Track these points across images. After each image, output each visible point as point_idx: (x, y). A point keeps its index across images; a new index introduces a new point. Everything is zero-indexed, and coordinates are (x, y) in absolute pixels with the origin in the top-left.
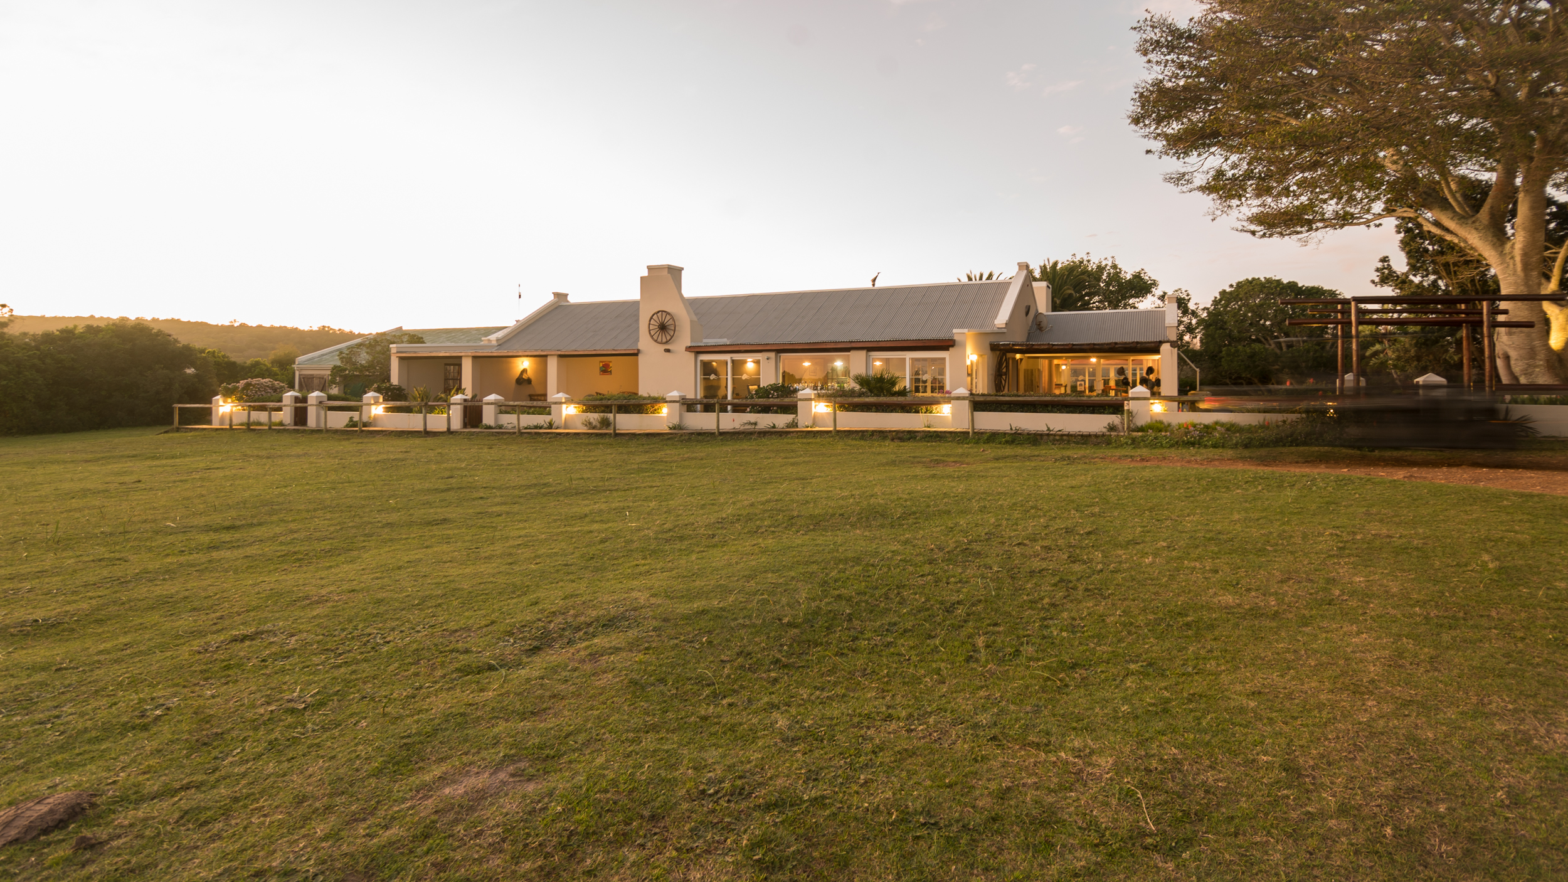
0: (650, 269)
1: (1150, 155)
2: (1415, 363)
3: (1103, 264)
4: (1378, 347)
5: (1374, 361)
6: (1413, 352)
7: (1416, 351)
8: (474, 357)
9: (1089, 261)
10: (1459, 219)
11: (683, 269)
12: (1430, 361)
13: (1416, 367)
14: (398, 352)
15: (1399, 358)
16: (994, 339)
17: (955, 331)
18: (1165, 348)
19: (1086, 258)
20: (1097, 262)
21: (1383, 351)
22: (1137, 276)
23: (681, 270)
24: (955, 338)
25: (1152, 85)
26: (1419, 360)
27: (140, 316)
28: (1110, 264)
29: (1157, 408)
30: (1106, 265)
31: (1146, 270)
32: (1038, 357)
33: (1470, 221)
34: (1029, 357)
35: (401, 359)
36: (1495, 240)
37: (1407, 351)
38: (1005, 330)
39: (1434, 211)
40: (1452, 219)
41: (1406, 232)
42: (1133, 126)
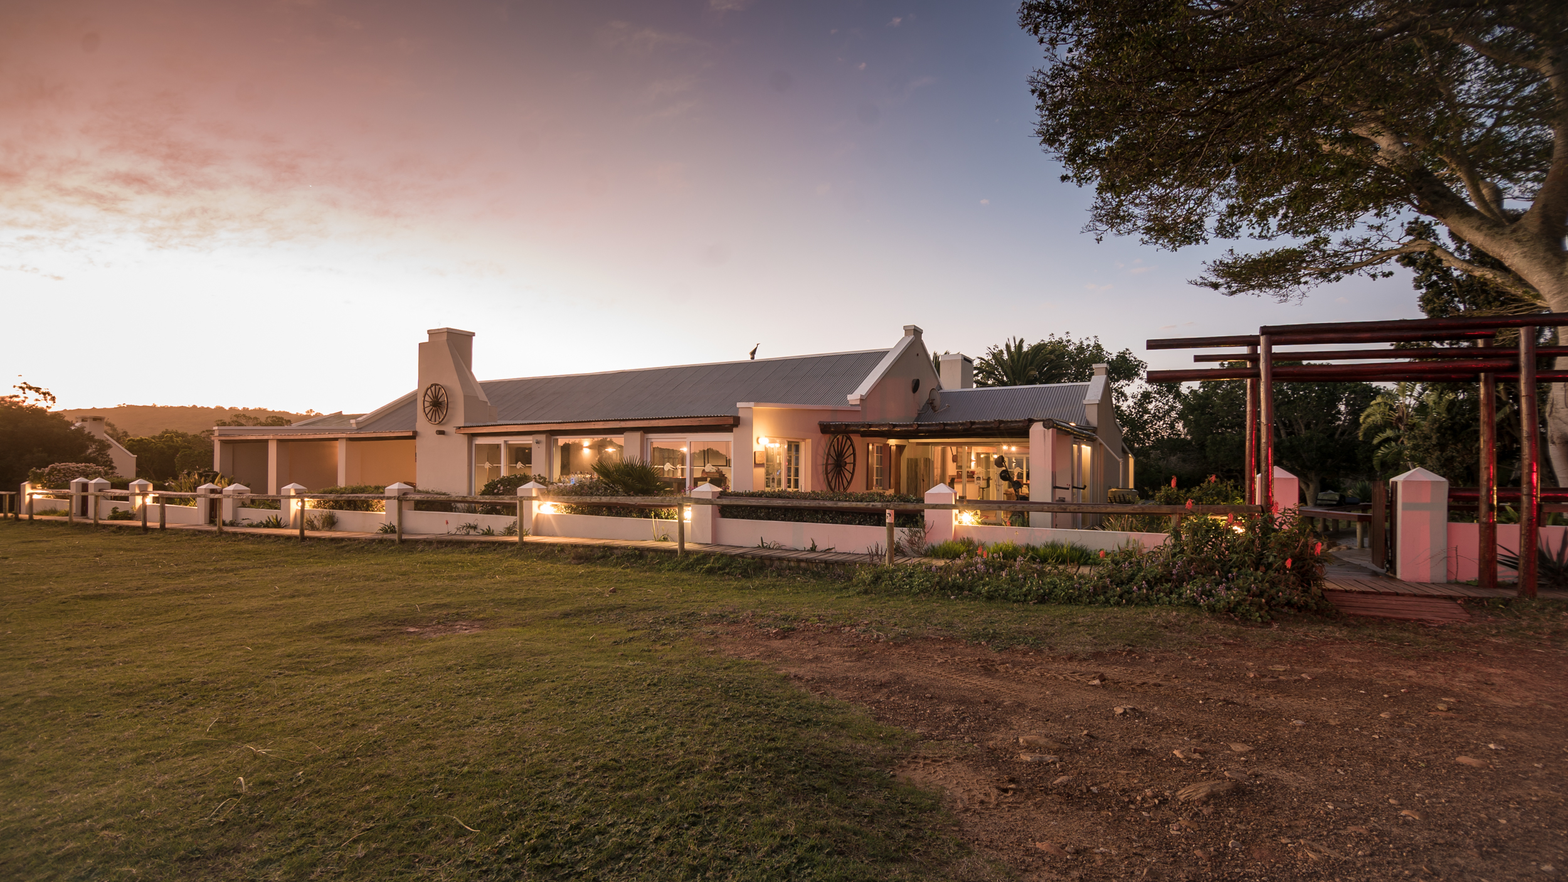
0: (431, 333)
1: (1067, 184)
2: (1437, 453)
3: (1085, 343)
4: (1389, 433)
5: (1382, 451)
6: (1434, 441)
7: (1438, 438)
8: (279, 441)
9: (1069, 341)
10: (1489, 229)
11: (474, 334)
12: (1458, 452)
13: (1438, 458)
14: (220, 435)
15: (1415, 447)
16: (826, 418)
17: (739, 405)
18: (1037, 429)
19: (1065, 338)
20: (1078, 343)
21: (1396, 439)
22: (1123, 357)
23: (470, 335)
24: (741, 414)
25: (1053, 77)
26: (1442, 450)
27: (233, 406)
28: (1092, 344)
29: (966, 520)
30: (1088, 346)
31: (1131, 351)
32: (928, 444)
33: (1508, 231)
34: (918, 444)
35: (223, 442)
36: (1550, 256)
37: (1427, 438)
38: (859, 408)
39: (1449, 220)
40: (1478, 229)
41: (1428, 287)
42: (1045, 146)
